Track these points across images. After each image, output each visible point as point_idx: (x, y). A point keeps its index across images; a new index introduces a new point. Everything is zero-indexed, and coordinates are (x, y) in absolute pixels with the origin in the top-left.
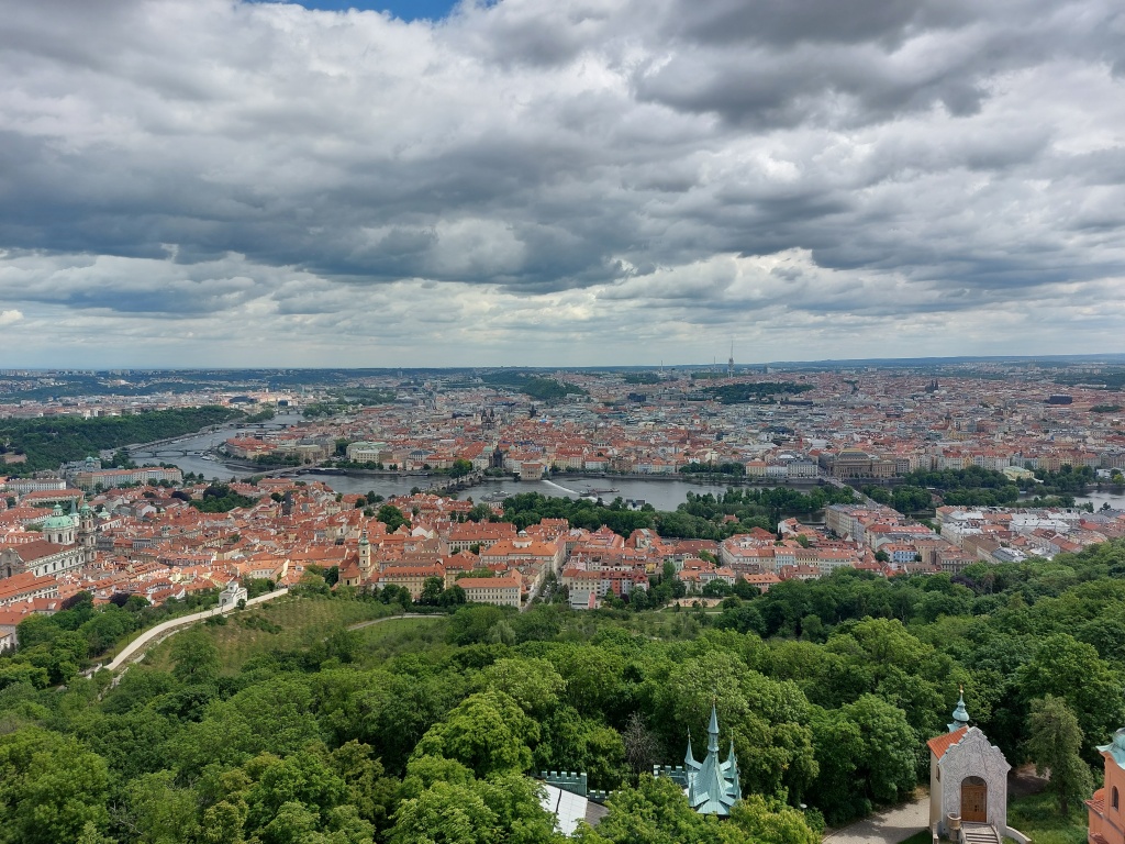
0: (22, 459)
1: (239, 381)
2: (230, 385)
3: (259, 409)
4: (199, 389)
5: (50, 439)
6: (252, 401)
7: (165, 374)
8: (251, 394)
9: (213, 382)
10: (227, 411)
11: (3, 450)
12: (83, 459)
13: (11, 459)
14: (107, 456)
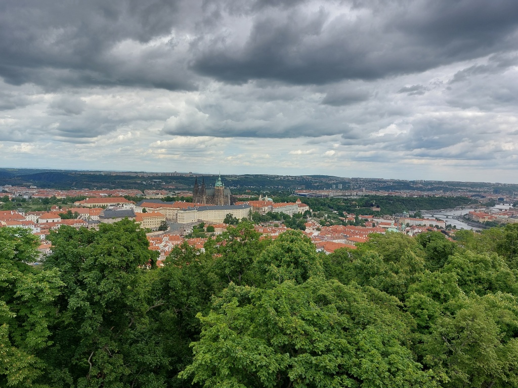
1: (476, 188)
2: (472, 189)
3: (486, 201)
4: (456, 190)
5: (390, 203)
6: (483, 197)
8: (482, 194)
10: (470, 200)
11: (372, 205)
12: (402, 212)
13: (375, 209)
14: (412, 213)
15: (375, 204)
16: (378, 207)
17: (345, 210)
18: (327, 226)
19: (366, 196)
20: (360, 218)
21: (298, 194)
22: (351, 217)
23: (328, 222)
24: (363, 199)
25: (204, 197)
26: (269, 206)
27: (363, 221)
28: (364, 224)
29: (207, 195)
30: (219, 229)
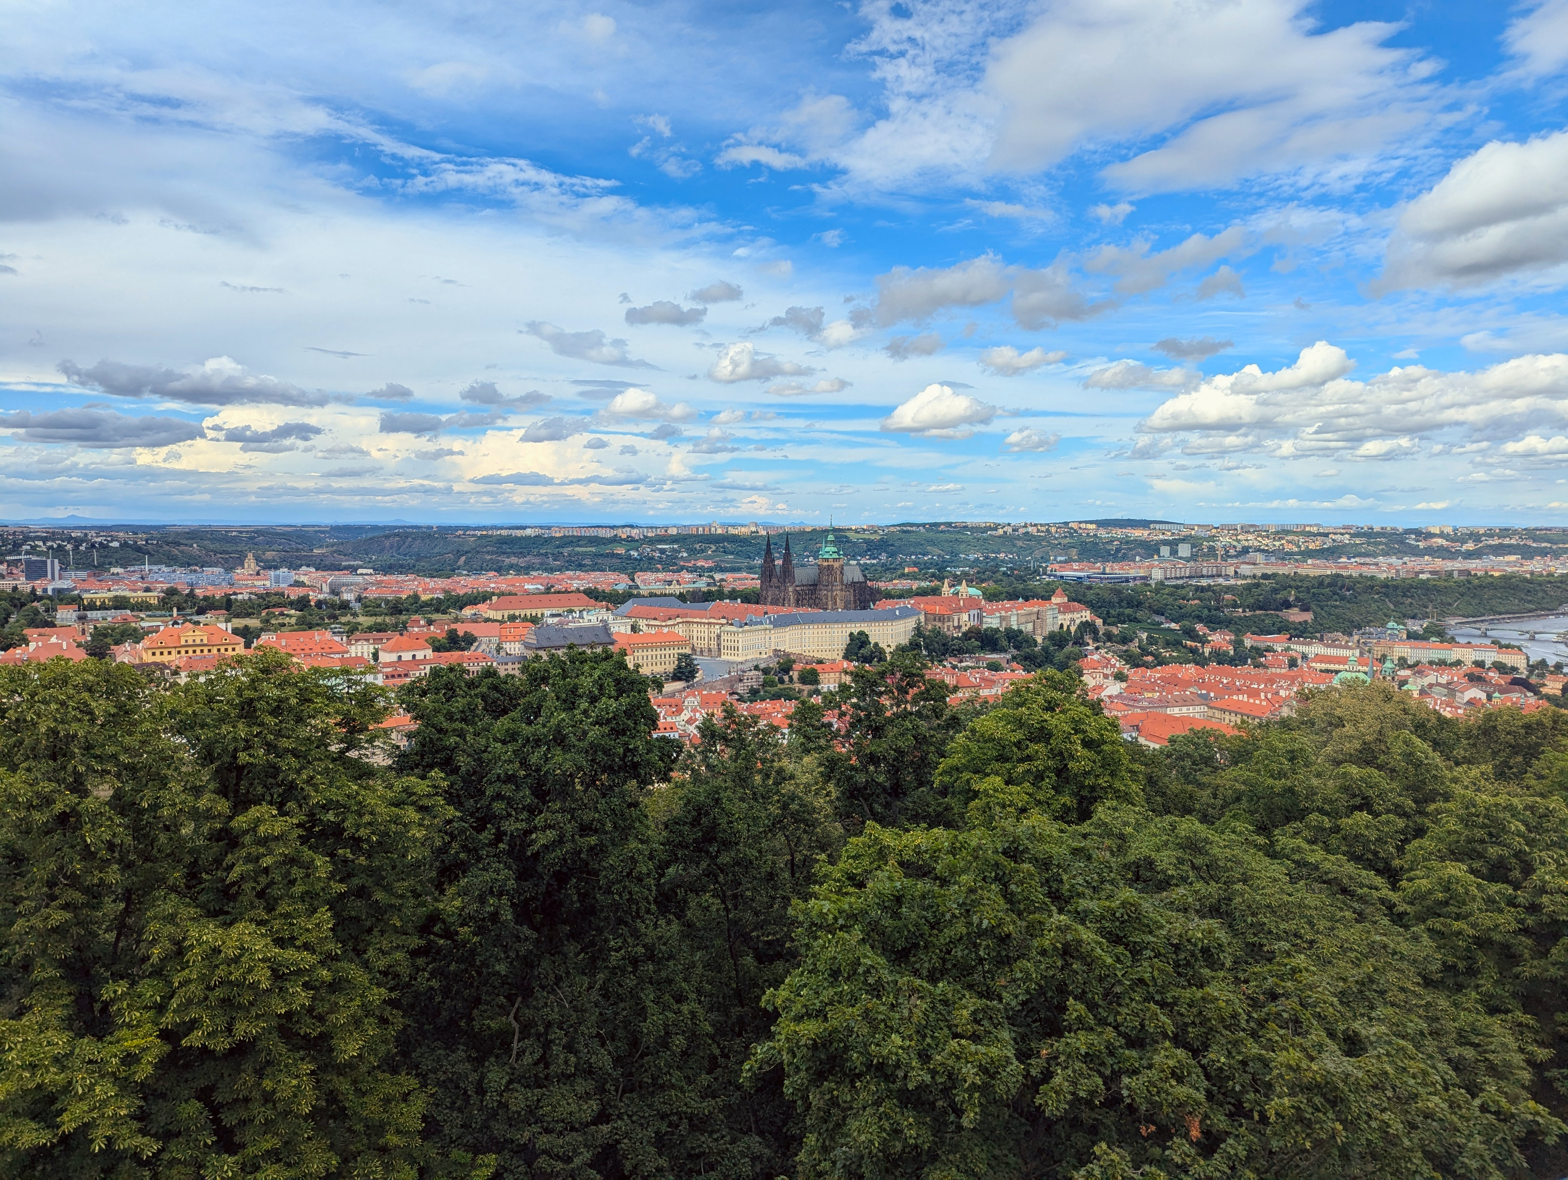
0: (1308, 617)
4: (1559, 554)
5: (1343, 598)
11: (1287, 605)
12: (1383, 625)
13: (1295, 616)
14: (1415, 626)
15: (1297, 599)
16: (1305, 609)
17: (1200, 619)
18: (1147, 666)
19: (1265, 576)
20: (1249, 642)
21: (1055, 576)
22: (1220, 639)
23: (1151, 654)
24: (1257, 585)
25: (790, 589)
26: (972, 612)
27: (1258, 652)
28: (1263, 659)
29: (797, 583)
30: (832, 675)
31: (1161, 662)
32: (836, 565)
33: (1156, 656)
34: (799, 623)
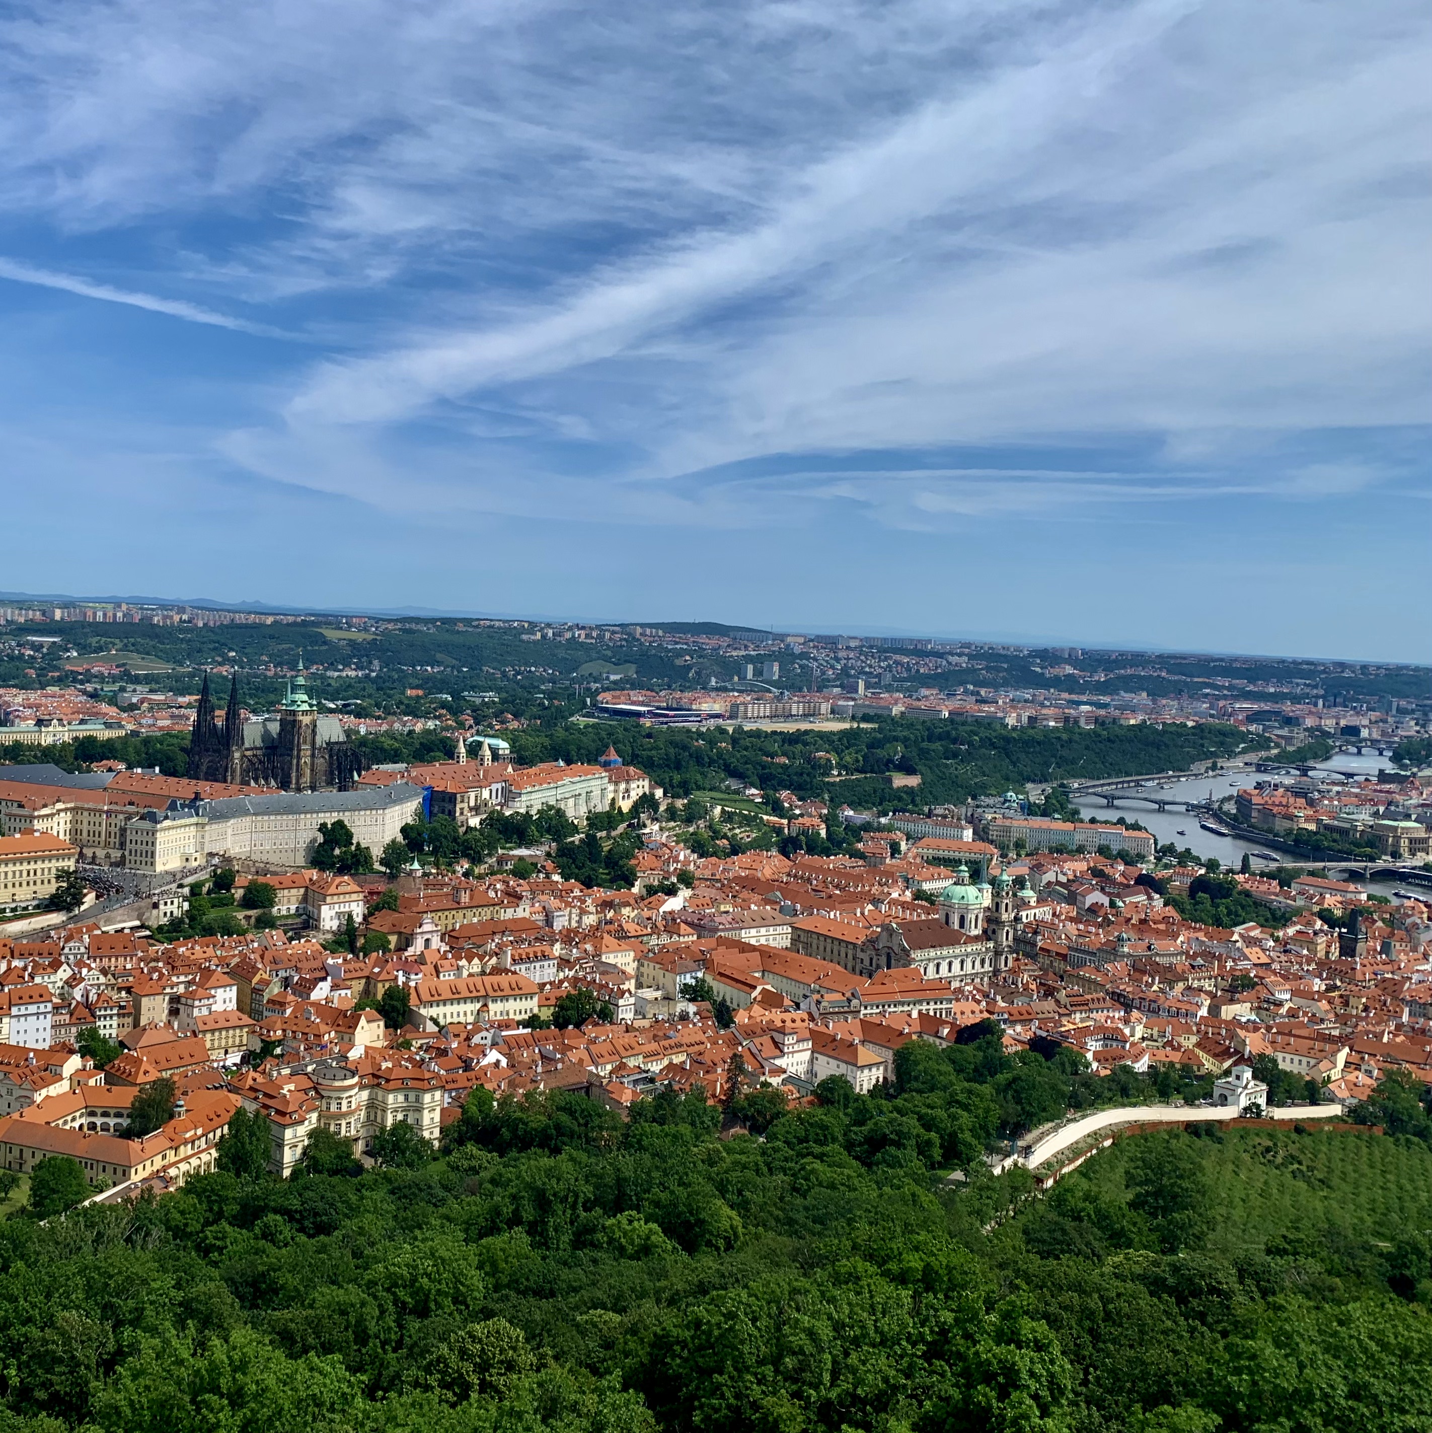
0: (915, 781)
1: (1267, 681)
2: (1251, 688)
3: (1300, 738)
4: (1194, 692)
6: (1289, 721)
7: (1138, 659)
8: (1287, 708)
9: (1219, 681)
10: (1243, 737)
11: (892, 766)
13: (900, 781)
15: (904, 757)
16: (912, 770)
25: (237, 755)
26: (494, 787)
27: (856, 831)
28: (860, 846)
29: (247, 745)
30: (294, 892)
31: (736, 849)
32: (306, 720)
33: (732, 840)
34: (246, 813)
